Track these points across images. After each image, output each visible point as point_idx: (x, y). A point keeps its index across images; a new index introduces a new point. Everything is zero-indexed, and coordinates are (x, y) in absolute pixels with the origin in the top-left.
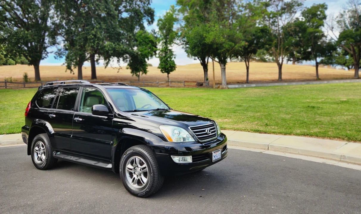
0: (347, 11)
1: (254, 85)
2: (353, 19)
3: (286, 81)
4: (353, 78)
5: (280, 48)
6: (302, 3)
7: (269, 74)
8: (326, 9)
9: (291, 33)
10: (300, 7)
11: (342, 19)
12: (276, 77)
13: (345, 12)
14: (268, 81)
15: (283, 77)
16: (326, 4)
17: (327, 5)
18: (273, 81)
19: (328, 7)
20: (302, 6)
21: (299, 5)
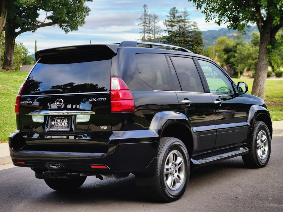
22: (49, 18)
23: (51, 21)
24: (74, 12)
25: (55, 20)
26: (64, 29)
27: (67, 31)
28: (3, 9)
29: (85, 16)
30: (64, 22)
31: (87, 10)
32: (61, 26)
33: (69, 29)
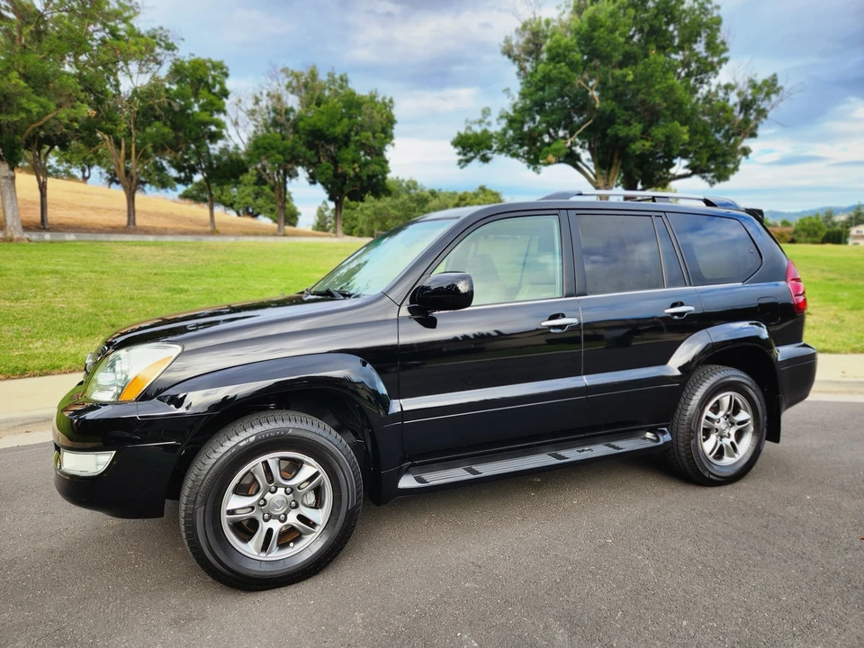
0: (265, 92)
1: (71, 237)
2: (272, 115)
3: (146, 231)
4: (275, 235)
5: (128, 147)
6: (176, 45)
7: (92, 208)
8: (226, 75)
9: (159, 112)
10: (170, 52)
11: (257, 108)
12: (122, 220)
13: (261, 93)
14: (97, 227)
15: (140, 221)
16: (226, 64)
17: (227, 68)
18: (114, 230)
19: (229, 72)
20: (176, 52)
21: (170, 47)
22: (687, 167)
23: (690, 172)
24: (724, 155)
25: (696, 170)
26: (709, 181)
27: (712, 184)
28: (616, 161)
29: (739, 161)
30: (709, 171)
31: (746, 152)
32: (704, 177)
33: (715, 180)
